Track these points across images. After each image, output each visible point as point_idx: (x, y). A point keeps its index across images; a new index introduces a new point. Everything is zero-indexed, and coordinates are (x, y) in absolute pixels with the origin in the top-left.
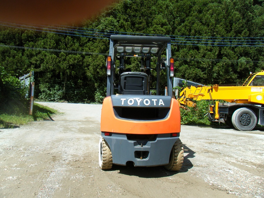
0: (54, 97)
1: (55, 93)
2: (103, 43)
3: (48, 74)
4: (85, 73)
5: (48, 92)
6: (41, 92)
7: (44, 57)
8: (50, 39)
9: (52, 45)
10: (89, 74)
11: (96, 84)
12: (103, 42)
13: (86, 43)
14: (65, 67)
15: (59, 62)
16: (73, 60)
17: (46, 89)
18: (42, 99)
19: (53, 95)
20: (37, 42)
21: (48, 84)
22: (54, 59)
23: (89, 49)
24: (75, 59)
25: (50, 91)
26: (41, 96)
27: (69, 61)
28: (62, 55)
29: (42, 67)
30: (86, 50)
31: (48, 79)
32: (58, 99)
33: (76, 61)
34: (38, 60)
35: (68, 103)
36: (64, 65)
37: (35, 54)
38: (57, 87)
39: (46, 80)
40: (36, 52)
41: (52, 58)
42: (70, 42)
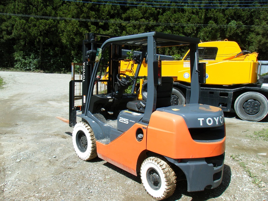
0: (30, 65)
1: (30, 62)
2: (77, 7)
3: (22, 41)
4: (60, 40)
5: (23, 61)
6: (16, 61)
7: (14, 23)
8: (19, 2)
9: (20, 8)
10: (64, 41)
11: (72, 52)
12: (76, 4)
13: (60, 6)
14: (36, 34)
15: (30, 27)
16: (43, 26)
17: (20, 58)
18: (18, 68)
19: (29, 64)
20: (7, 6)
21: (22, 52)
22: (22, 24)
23: (63, 13)
24: (46, 25)
25: (26, 60)
26: (17, 65)
27: (39, 27)
28: (32, 20)
29: (13, 34)
30: (60, 14)
31: (21, 47)
32: (33, 69)
33: (47, 27)
34: (9, 26)
35: (43, 73)
36: (34, 31)
37: (5, 19)
38: (32, 56)
39: (20, 48)
40: (7, 17)
41: (20, 24)
42: (40, 5)
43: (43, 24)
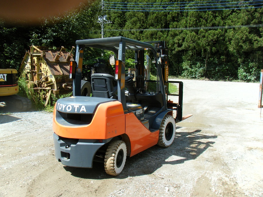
0: (196, 74)
1: (196, 70)
2: (247, 13)
3: (190, 52)
4: (227, 48)
5: (190, 70)
6: (184, 70)
7: (185, 36)
8: (191, 17)
9: (191, 23)
10: (231, 49)
11: (239, 60)
12: (248, 11)
13: (229, 15)
14: (204, 44)
15: (199, 39)
16: (212, 36)
17: (188, 67)
18: (185, 76)
19: (195, 72)
20: (180, 22)
21: (190, 61)
22: (193, 36)
23: (232, 22)
24: (214, 35)
25: (192, 68)
26: (184, 73)
27: (207, 37)
28: (202, 32)
29: (183, 46)
30: (228, 23)
31: (189, 57)
32: (199, 77)
33: (215, 37)
34: (180, 39)
35: (209, 80)
36: (203, 42)
37: (178, 33)
38: (199, 64)
39: (188, 58)
40: (179, 32)
41: (191, 36)
42: (210, 17)
43: (212, 34)
